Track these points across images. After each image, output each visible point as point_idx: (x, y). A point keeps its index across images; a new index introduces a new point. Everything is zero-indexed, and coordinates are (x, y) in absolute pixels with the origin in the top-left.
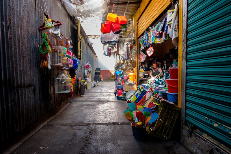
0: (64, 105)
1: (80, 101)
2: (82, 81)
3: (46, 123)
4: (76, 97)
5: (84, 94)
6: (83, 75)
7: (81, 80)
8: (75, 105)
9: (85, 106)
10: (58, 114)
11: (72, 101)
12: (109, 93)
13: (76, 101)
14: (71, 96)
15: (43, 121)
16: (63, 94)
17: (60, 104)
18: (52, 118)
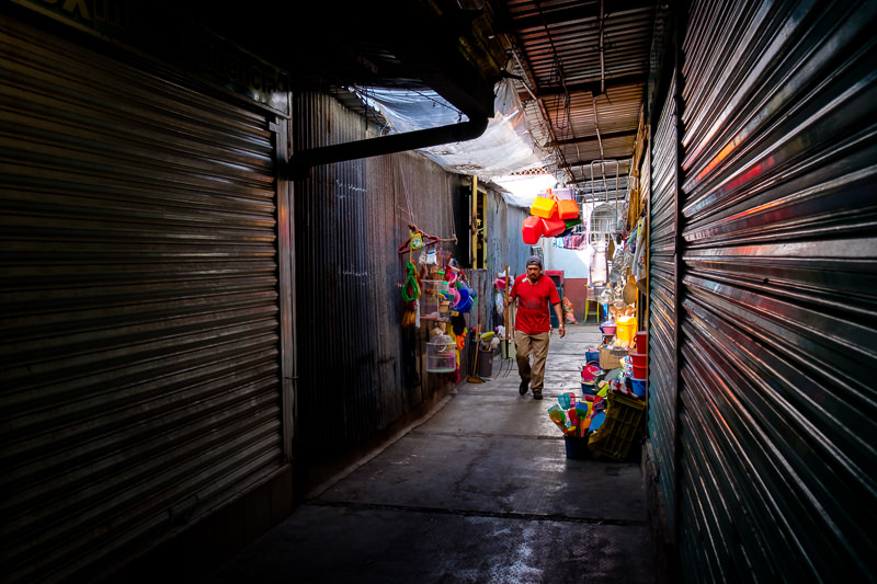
0: (439, 401)
1: (477, 394)
2: (484, 335)
3: (410, 429)
4: (468, 381)
5: (489, 375)
6: (489, 313)
7: (484, 331)
8: (464, 402)
9: (489, 406)
10: (428, 416)
11: (456, 391)
12: (567, 374)
13: (468, 393)
14: (456, 378)
15: (404, 425)
16: (438, 374)
17: (431, 397)
18: (418, 423)
